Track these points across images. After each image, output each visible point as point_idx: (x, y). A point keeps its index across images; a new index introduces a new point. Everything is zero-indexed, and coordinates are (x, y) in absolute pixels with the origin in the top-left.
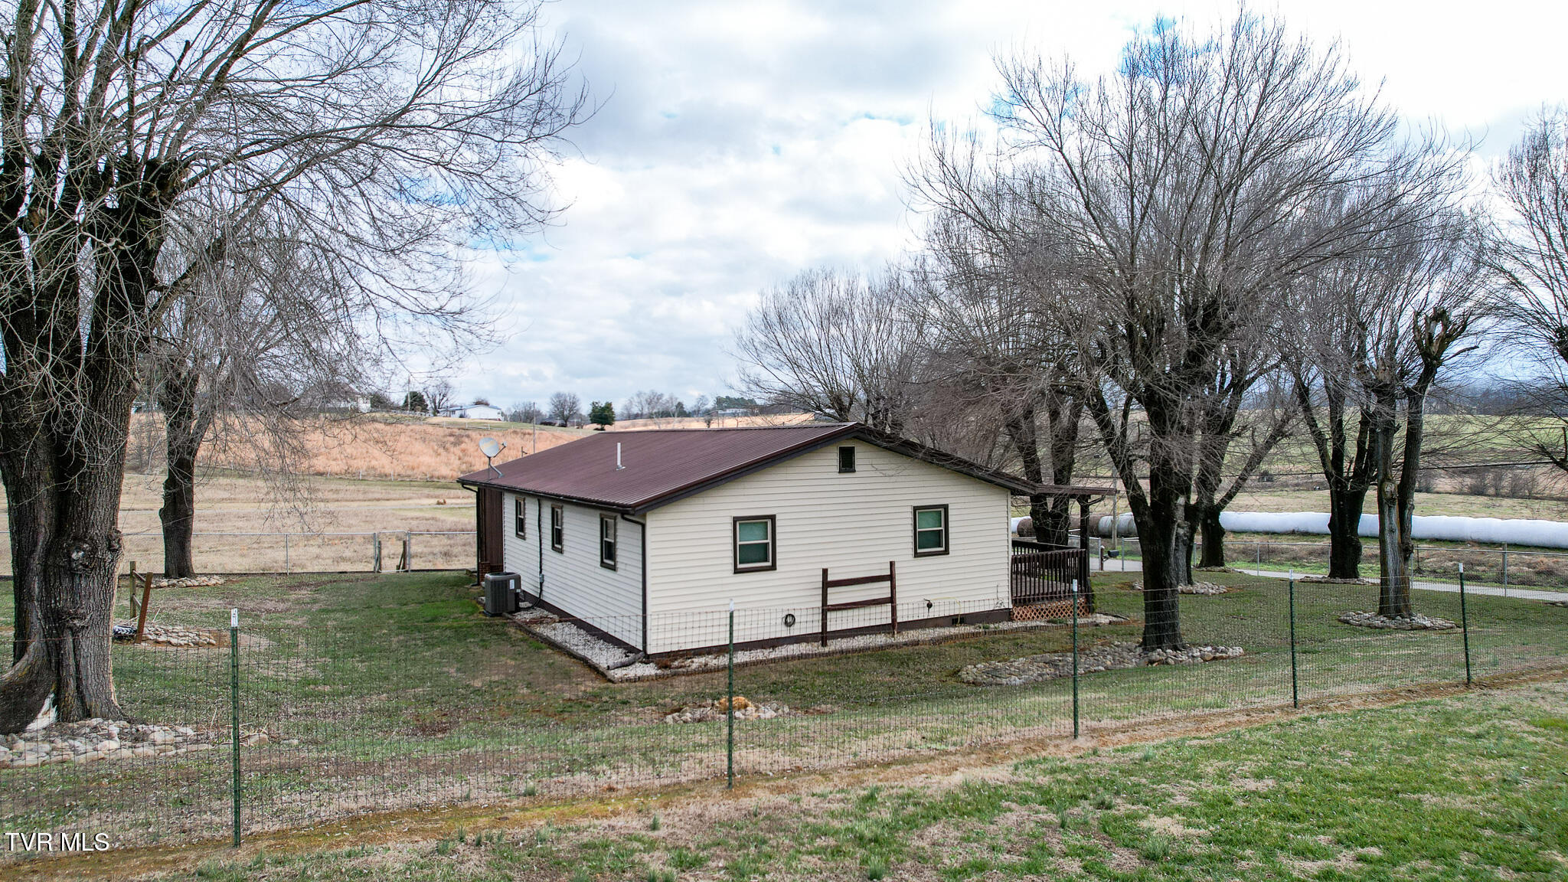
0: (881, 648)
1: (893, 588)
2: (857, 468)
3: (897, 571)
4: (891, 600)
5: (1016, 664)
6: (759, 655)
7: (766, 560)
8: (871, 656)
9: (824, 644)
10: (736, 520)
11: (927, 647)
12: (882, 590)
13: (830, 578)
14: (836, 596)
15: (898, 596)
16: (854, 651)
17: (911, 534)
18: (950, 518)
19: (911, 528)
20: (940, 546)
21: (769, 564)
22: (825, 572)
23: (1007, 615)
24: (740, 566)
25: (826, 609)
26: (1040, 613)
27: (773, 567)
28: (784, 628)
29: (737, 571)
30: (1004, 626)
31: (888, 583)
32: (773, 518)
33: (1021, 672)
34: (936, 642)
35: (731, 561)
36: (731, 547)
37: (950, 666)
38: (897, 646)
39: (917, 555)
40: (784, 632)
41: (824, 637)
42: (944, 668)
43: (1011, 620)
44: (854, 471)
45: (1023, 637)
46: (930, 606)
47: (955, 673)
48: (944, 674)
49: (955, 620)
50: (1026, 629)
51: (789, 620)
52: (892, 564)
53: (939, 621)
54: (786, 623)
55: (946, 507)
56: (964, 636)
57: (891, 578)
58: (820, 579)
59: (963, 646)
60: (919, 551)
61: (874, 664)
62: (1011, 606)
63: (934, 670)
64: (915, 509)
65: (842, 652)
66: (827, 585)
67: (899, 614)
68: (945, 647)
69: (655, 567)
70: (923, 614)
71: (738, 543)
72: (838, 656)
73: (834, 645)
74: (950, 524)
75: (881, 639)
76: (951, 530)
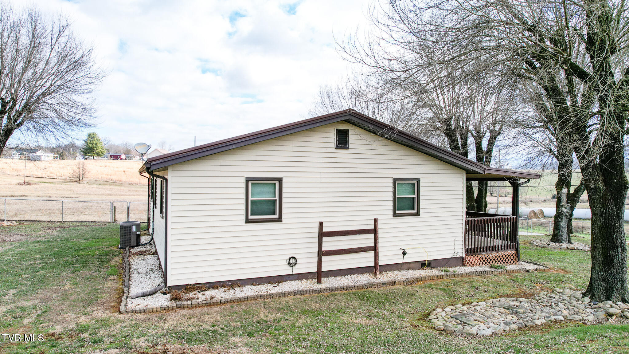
0: (365, 287)
1: (376, 239)
2: (350, 146)
3: (380, 226)
4: (375, 248)
5: (478, 308)
6: (263, 289)
7: (274, 213)
8: (355, 294)
9: (319, 282)
10: (248, 180)
11: (401, 287)
12: (368, 240)
13: (325, 230)
14: (329, 244)
15: (380, 245)
16: (342, 289)
17: (392, 199)
18: (421, 189)
19: (392, 194)
20: (413, 209)
21: (277, 216)
22: (321, 224)
23: (462, 261)
24: (250, 217)
25: (321, 254)
26: (484, 261)
27: (280, 219)
28: (288, 267)
29: (248, 221)
30: (460, 270)
31: (372, 236)
32: (280, 180)
33: (487, 319)
34: (408, 282)
35: (244, 212)
36: (244, 202)
37: (422, 308)
38: (378, 285)
39: (395, 215)
40: (288, 271)
41: (319, 275)
42: (416, 310)
43: (464, 265)
44: (348, 148)
45: (478, 281)
46: (404, 253)
47: (426, 316)
48: (417, 316)
49: (424, 265)
50: (477, 274)
51: (292, 261)
52: (376, 221)
53: (412, 265)
54: (289, 264)
55: (418, 181)
56: (431, 278)
57: (375, 231)
58: (317, 230)
59: (430, 287)
60: (397, 212)
61: (356, 304)
62: (464, 255)
63: (407, 312)
64: (395, 180)
65: (331, 289)
66: (322, 234)
67: (380, 258)
68: (416, 288)
69: (174, 214)
70: (399, 259)
71: (250, 198)
72: (328, 293)
73: (327, 283)
74: (421, 193)
75: (366, 279)
76: (421, 198)
